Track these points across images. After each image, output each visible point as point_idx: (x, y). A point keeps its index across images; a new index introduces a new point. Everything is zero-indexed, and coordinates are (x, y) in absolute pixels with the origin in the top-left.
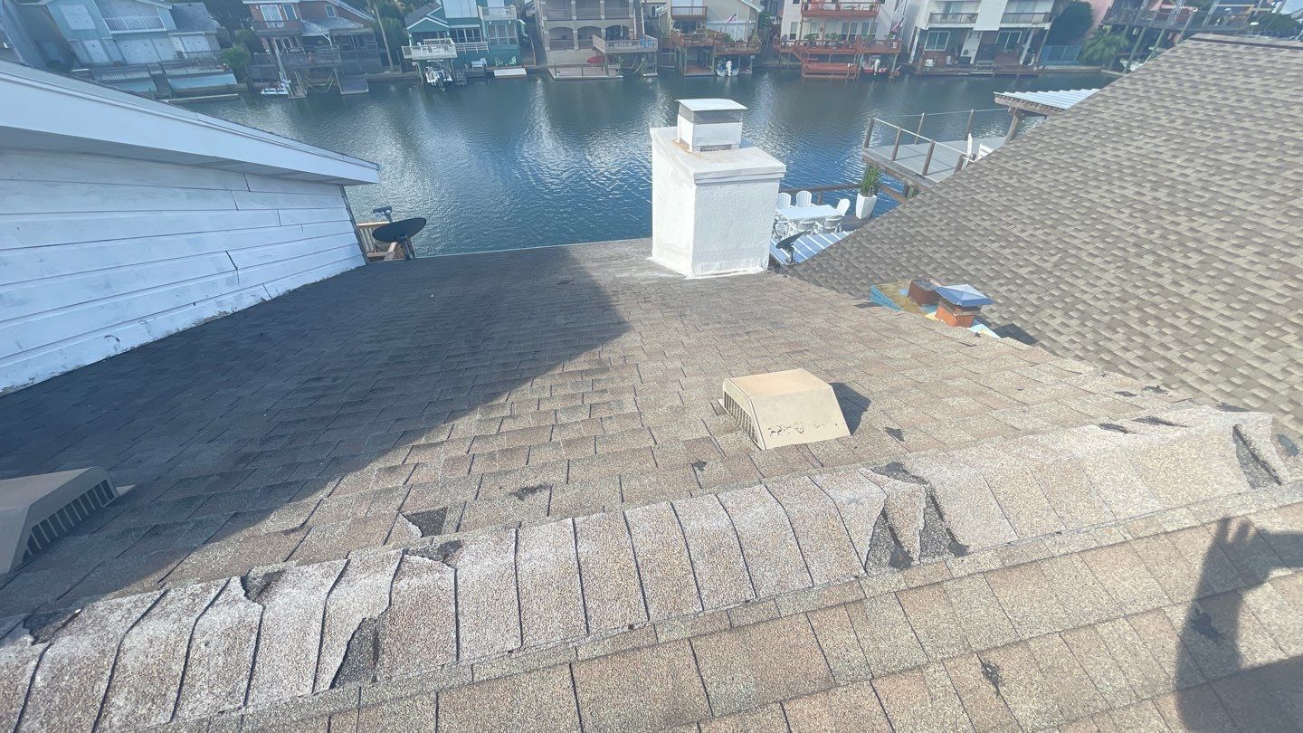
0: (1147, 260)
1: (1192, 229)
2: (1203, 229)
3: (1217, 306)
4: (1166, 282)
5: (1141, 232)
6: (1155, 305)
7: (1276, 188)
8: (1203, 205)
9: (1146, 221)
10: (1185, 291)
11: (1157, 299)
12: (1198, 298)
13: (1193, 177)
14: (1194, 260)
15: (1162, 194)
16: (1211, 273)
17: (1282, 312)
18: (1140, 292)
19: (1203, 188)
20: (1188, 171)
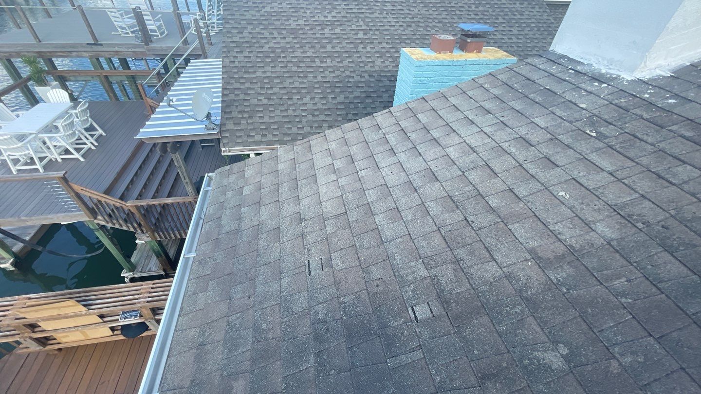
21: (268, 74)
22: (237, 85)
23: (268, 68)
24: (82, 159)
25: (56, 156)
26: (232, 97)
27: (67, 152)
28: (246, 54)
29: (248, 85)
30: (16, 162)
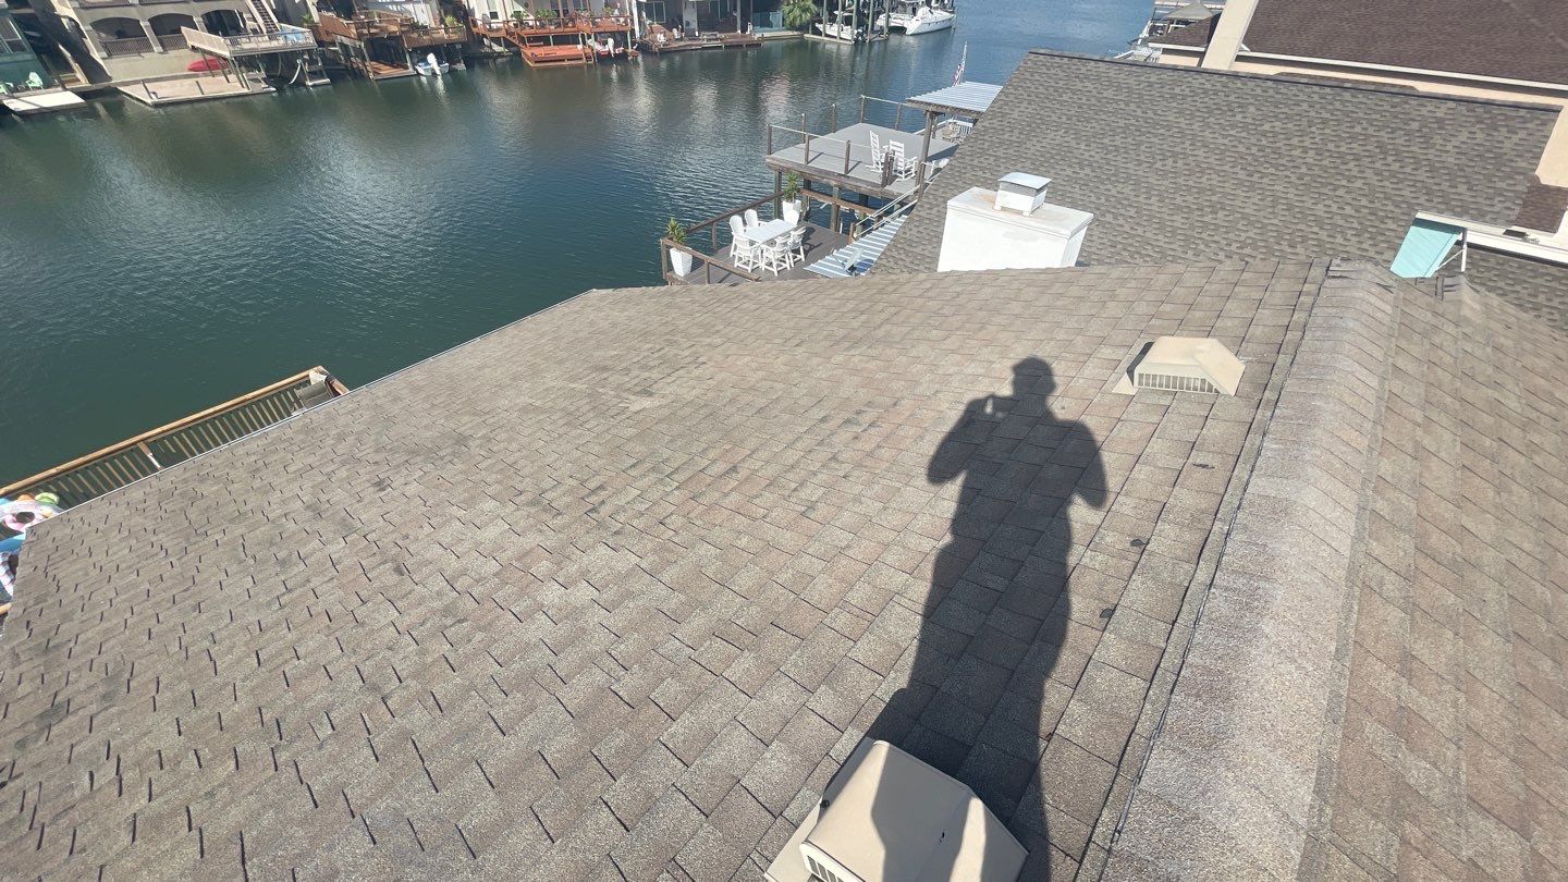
0: (1109, 218)
1: (1118, 192)
2: (1123, 191)
3: (1160, 237)
4: (1127, 228)
5: (1093, 199)
6: (1132, 245)
7: (1142, 158)
8: (1113, 175)
9: (1091, 191)
10: (1140, 231)
11: (1130, 241)
12: (1148, 235)
13: (1097, 157)
14: (1132, 212)
15: (1088, 170)
16: (1145, 218)
17: (1189, 232)
18: (1119, 239)
19: (1108, 164)
20: (1093, 153)
21: (926, 252)
22: (895, 254)
23: (930, 247)
24: (776, 275)
25: (763, 265)
26: (884, 262)
27: (770, 264)
28: (921, 229)
29: (903, 256)
30: (740, 259)
